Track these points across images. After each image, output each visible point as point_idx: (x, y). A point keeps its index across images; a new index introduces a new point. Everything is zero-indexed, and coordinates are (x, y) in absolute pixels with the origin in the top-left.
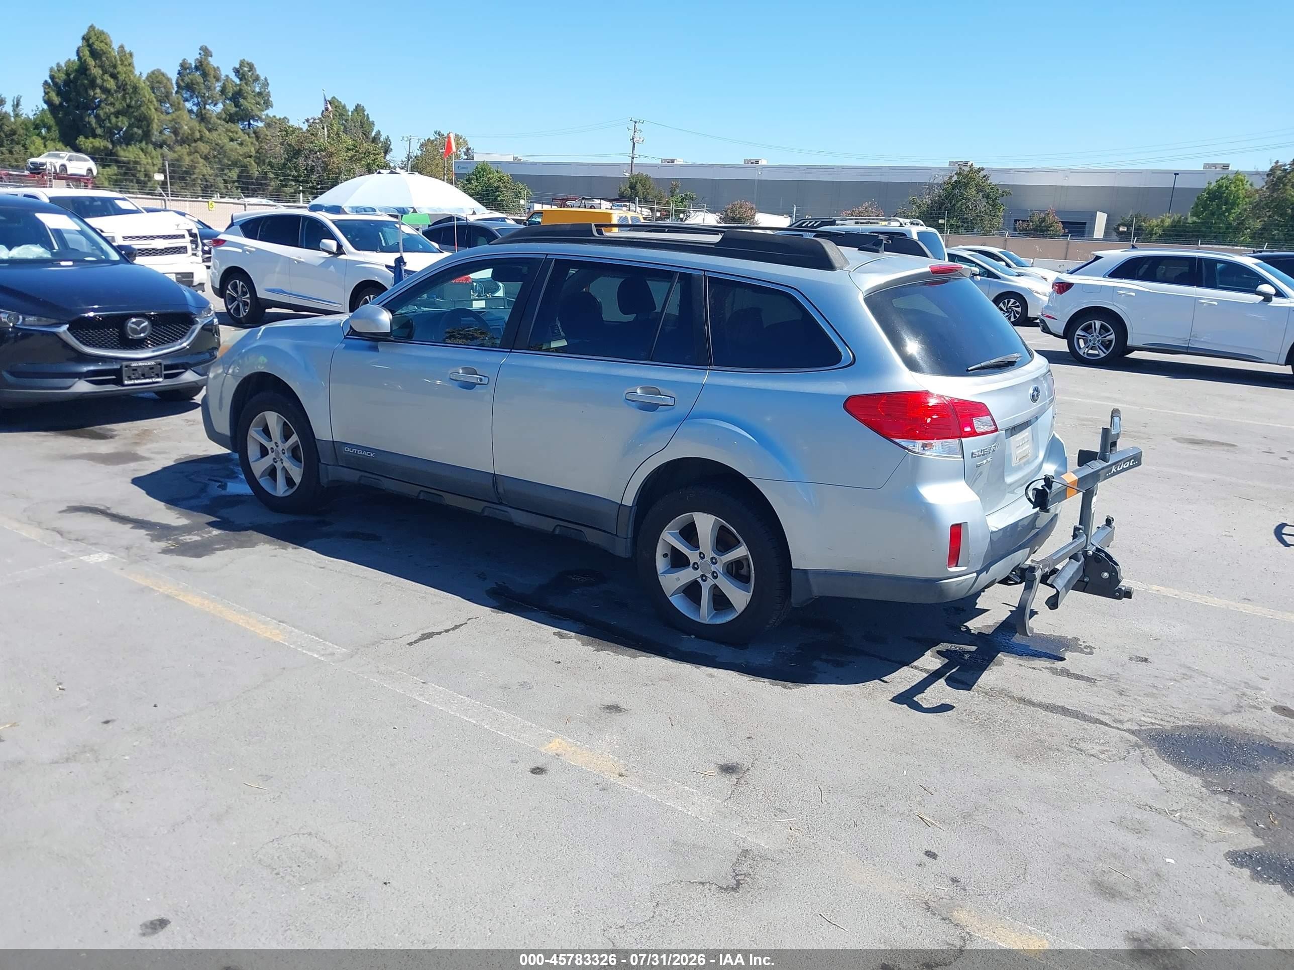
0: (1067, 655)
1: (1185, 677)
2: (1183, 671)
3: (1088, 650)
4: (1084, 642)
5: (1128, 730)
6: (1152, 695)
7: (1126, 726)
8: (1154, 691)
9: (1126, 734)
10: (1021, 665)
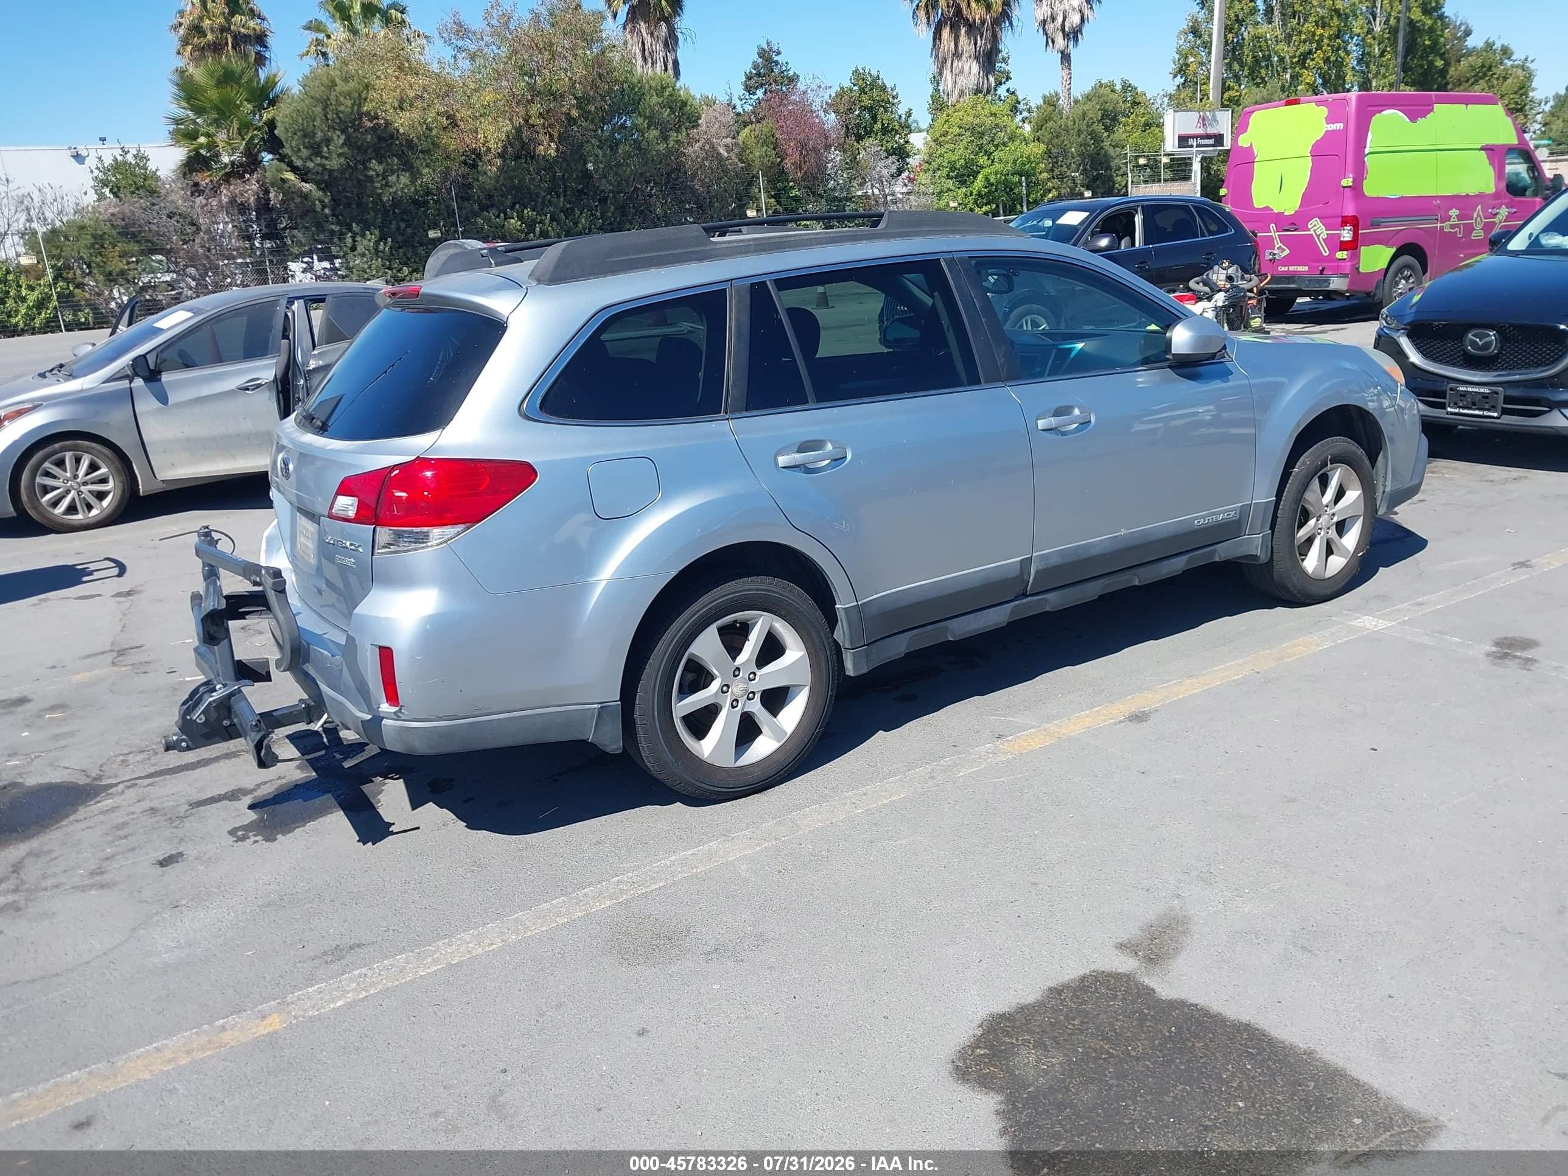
0: (252, 816)
1: (99, 871)
2: (106, 878)
3: (240, 833)
4: (256, 842)
5: (116, 785)
6: (118, 827)
7: (121, 787)
8: (121, 833)
9: (114, 781)
10: (280, 778)
